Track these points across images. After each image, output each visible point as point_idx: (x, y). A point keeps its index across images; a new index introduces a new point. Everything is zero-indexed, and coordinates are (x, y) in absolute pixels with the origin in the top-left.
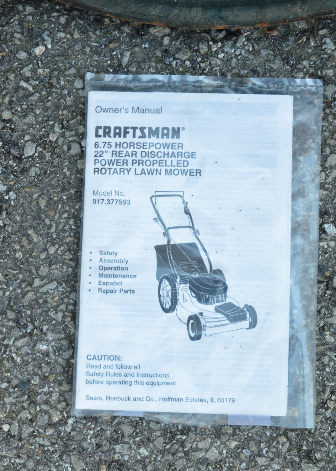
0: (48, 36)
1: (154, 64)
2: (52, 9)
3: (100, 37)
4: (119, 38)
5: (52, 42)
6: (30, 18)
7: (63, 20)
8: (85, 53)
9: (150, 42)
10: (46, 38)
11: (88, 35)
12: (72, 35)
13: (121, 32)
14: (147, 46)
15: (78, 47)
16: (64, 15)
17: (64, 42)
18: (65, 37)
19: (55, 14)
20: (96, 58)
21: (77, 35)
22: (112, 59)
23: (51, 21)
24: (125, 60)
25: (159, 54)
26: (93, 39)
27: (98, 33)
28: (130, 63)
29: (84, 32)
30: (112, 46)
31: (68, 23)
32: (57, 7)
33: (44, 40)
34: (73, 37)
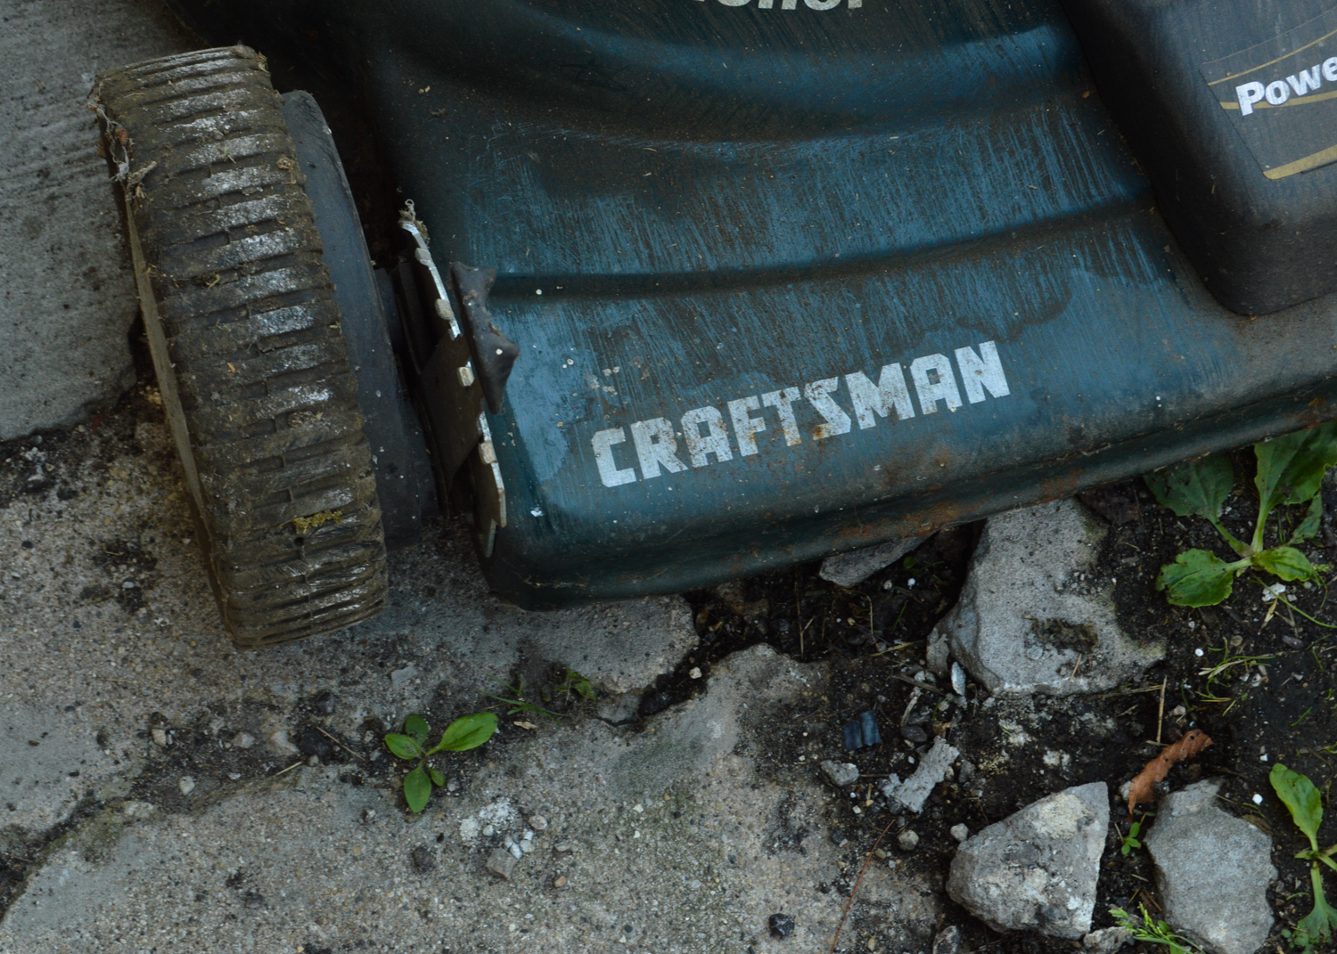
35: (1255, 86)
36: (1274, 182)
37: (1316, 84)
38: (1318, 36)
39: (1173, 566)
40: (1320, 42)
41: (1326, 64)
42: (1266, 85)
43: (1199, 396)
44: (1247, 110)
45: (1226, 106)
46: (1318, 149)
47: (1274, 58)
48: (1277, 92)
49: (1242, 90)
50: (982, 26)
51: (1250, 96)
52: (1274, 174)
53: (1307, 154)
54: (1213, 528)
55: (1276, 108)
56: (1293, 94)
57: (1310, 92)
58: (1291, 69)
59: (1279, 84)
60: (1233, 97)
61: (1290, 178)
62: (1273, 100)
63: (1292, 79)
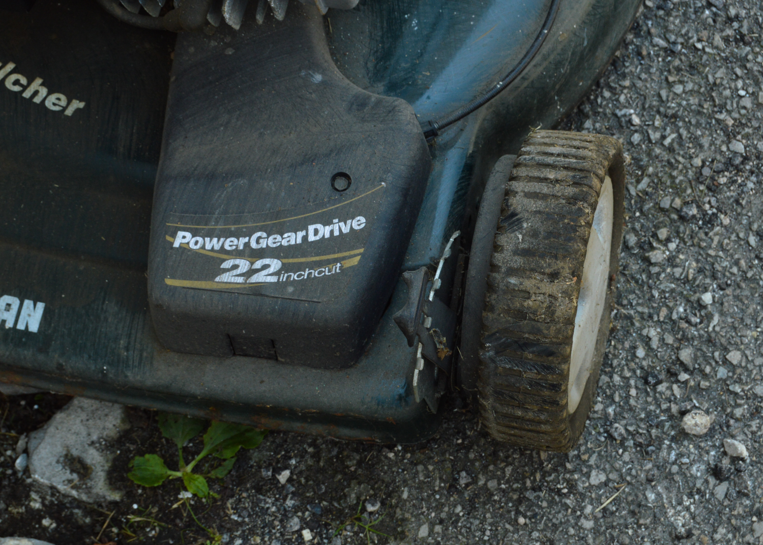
35: (188, 235)
36: (167, 286)
37: (217, 247)
38: (234, 224)
40: (233, 228)
41: (229, 240)
42: (193, 236)
43: (126, 376)
44: (176, 244)
45: (168, 238)
46: (198, 279)
47: (206, 225)
48: (196, 243)
49: (181, 234)
50: (121, 149)
51: (182, 238)
52: (169, 282)
53: (191, 279)
54: (177, 450)
55: (191, 250)
56: (203, 247)
57: (212, 250)
58: (210, 234)
59: (200, 239)
60: (174, 235)
61: (176, 288)
62: (192, 246)
63: (207, 239)
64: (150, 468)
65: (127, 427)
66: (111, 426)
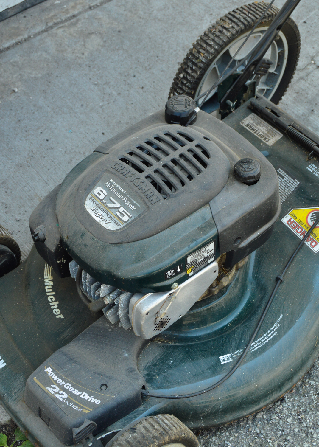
0: (228, 442)
1: (268, 426)
2: (221, 433)
3: (243, 430)
4: (250, 426)
5: (230, 442)
6: (217, 441)
7: (227, 434)
8: (243, 439)
9: (260, 420)
10: (227, 443)
11: (239, 432)
12: (235, 436)
13: (249, 424)
14: (260, 422)
15: (240, 438)
16: (226, 432)
17: (234, 440)
18: (233, 438)
19: (223, 434)
20: (248, 437)
21: (236, 435)
22: (253, 434)
23: (224, 437)
24: (258, 431)
25: (266, 422)
26: (242, 433)
27: (242, 429)
28: (260, 431)
29: (238, 432)
30: (250, 430)
31: (230, 434)
32: (222, 431)
33: (227, 444)
34: (236, 437)
35: (51, 370)
36: (33, 380)
37: (55, 379)
38: (65, 376)
39: (2, 435)
40: (64, 377)
41: (60, 380)
42: (52, 372)
43: (9, 401)
44: (45, 370)
45: (45, 367)
46: (42, 384)
47: (58, 371)
48: (51, 374)
49: (49, 368)
50: (62, 337)
51: (49, 370)
52: (35, 379)
53: (41, 382)
54: (14, 441)
55: (48, 375)
56: (52, 376)
57: (53, 379)
58: (56, 374)
59: (53, 373)
60: (47, 367)
61: (35, 382)
62: (49, 374)
63: (55, 375)
64: (2, 439)
65: (8, 424)
66: (4, 420)
